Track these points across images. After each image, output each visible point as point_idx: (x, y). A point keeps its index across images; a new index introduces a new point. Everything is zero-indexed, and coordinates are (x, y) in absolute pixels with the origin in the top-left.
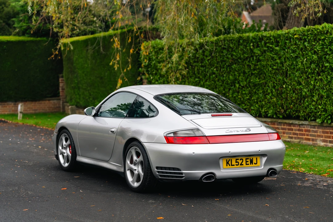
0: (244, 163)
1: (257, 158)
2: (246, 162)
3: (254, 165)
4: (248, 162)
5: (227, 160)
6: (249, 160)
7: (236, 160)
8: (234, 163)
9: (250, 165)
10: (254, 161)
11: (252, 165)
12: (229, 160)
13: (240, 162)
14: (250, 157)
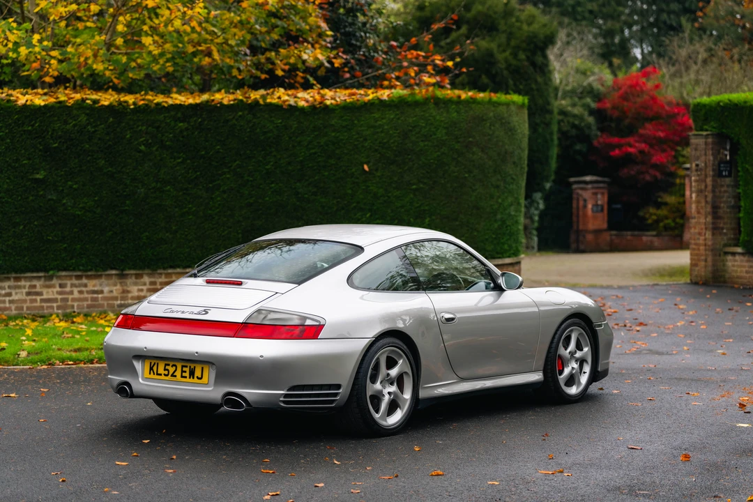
0: (178, 373)
1: (202, 368)
2: (183, 372)
3: (196, 380)
4: (185, 372)
5: (151, 363)
6: (187, 370)
7: (166, 365)
8: (161, 370)
9: (188, 380)
10: (198, 373)
11: (191, 380)
12: (155, 363)
13: (172, 370)
14: (190, 364)
